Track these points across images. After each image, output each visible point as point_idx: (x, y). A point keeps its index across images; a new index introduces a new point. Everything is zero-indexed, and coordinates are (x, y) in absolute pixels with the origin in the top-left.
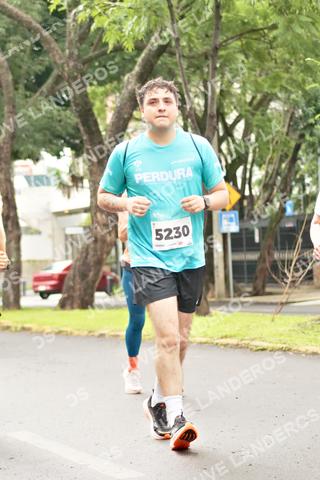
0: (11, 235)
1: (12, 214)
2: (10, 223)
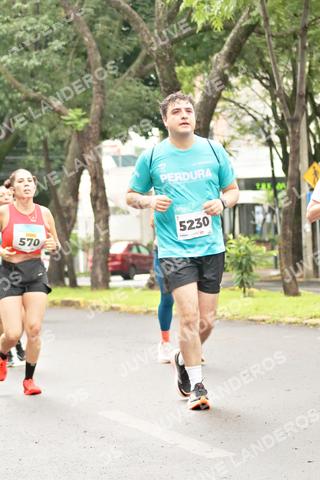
0: (100, 216)
1: (100, 194)
2: (98, 204)
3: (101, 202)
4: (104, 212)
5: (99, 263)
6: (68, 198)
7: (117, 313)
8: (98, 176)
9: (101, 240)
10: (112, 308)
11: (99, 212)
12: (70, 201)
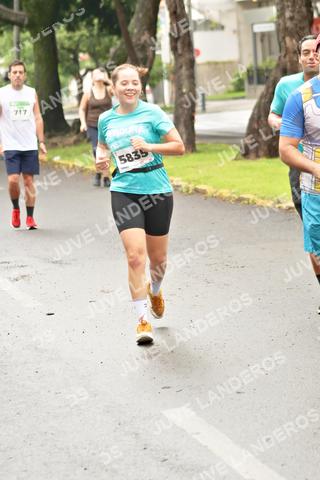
3: (183, 43)
4: (187, 56)
5: (182, 120)
6: (144, 34)
7: (203, 197)
8: (179, 11)
9: (184, 90)
10: (196, 191)
11: (180, 55)
12: (145, 37)
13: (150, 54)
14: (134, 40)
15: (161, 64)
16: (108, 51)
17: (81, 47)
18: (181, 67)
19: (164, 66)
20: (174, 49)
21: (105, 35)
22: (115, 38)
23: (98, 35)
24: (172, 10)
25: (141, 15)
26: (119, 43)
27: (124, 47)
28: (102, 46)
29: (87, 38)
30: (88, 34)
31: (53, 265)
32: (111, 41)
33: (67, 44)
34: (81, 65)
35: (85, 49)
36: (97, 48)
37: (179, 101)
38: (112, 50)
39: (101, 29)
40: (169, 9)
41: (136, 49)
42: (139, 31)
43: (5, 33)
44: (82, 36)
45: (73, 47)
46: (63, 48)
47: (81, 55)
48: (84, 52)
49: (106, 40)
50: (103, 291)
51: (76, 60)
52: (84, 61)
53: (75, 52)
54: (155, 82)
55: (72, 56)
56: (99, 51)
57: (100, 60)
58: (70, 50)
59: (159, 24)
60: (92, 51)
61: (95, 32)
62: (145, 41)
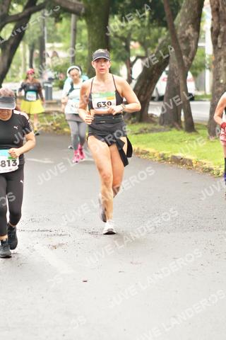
13: (192, 45)
14: (179, 33)
15: (204, 55)
16: (156, 41)
17: (132, 36)
18: (220, 60)
19: (207, 57)
20: (215, 43)
21: (154, 27)
22: (164, 29)
23: (149, 26)
24: (215, 6)
25: (186, 11)
26: (166, 33)
27: (169, 38)
28: (152, 36)
29: (139, 28)
30: (139, 25)
31: (89, 236)
32: (160, 31)
33: (120, 33)
34: (132, 52)
35: (136, 38)
36: (147, 38)
37: (216, 90)
38: (160, 40)
39: (151, 21)
40: (212, 6)
41: (180, 41)
42: (184, 25)
43: (64, 20)
44: (134, 26)
45: (126, 36)
46: (116, 35)
47: (132, 43)
48: (135, 41)
49: (156, 31)
50: (132, 263)
51: (127, 48)
52: (135, 48)
53: (127, 40)
54: (198, 71)
55: (124, 44)
56: (148, 40)
57: (149, 49)
58: (122, 39)
59: (202, 19)
60: (142, 40)
61: (146, 23)
62: (189, 34)
